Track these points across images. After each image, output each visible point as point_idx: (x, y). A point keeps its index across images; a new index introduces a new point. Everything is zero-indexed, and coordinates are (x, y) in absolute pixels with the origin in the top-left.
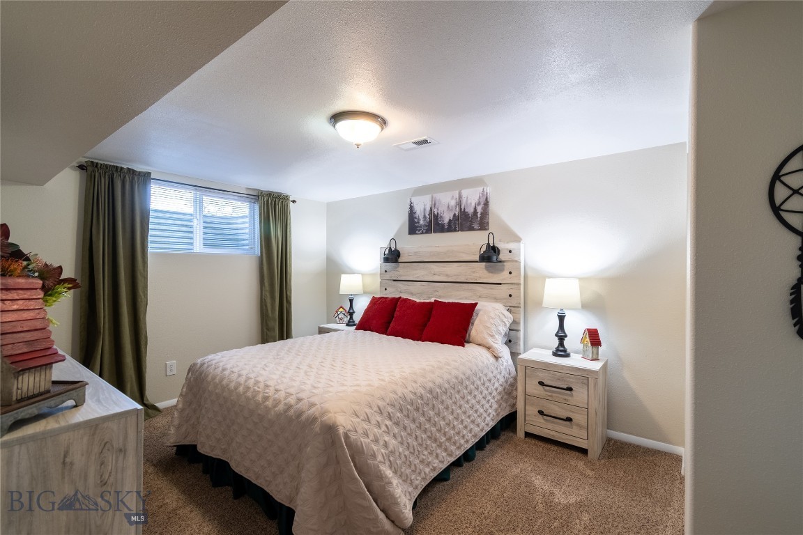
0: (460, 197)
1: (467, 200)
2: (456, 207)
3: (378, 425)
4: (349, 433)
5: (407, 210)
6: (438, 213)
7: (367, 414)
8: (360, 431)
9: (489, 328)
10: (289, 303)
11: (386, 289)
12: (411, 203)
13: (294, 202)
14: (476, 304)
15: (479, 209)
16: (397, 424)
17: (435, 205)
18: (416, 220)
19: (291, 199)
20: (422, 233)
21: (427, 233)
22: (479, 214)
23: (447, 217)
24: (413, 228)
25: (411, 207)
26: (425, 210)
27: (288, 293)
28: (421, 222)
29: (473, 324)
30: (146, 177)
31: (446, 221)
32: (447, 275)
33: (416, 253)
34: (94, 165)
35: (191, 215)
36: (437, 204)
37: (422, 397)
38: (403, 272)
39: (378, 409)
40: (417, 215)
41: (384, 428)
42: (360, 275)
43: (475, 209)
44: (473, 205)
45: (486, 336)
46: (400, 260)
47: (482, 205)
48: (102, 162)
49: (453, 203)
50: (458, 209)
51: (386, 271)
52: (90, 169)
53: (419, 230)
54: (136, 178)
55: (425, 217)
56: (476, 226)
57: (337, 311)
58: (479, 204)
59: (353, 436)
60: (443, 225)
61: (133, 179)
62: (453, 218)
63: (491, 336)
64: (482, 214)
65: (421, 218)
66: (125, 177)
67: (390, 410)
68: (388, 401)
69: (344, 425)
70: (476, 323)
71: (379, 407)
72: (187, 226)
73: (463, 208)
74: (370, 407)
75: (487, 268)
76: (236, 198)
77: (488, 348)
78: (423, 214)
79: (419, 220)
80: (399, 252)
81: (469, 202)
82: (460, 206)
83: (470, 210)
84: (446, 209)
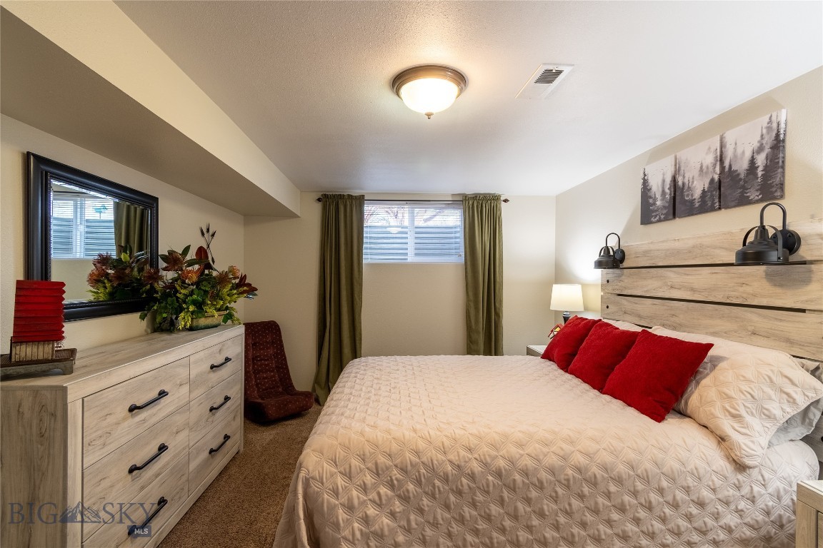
0: (722, 146)
1: (735, 149)
2: (715, 165)
3: (364, 489)
4: (311, 481)
5: (640, 186)
6: (684, 184)
7: (350, 467)
8: (328, 485)
9: (729, 397)
10: (498, 316)
11: (608, 307)
12: (645, 175)
13: (506, 201)
14: (710, 346)
15: (761, 160)
16: (405, 499)
17: (679, 171)
18: (651, 201)
19: (502, 198)
20: (660, 221)
21: (666, 219)
22: (760, 169)
23: (699, 187)
24: (647, 215)
25: (645, 182)
26: (664, 181)
27: (497, 305)
28: (659, 203)
29: (698, 383)
30: (360, 200)
31: (697, 194)
32: (693, 290)
33: (646, 253)
34: (325, 196)
35: (407, 228)
36: (682, 169)
37: (472, 477)
38: (631, 282)
39: (374, 467)
40: (652, 194)
41: (374, 495)
42: (580, 286)
43: (752, 161)
44: (748, 155)
45: (718, 412)
46: (625, 264)
47: (767, 150)
48: (331, 193)
49: (709, 159)
50: (718, 169)
51: (608, 281)
52: (324, 200)
53: (656, 216)
54: (354, 202)
55: (663, 193)
56: (753, 195)
57: (552, 331)
58: (760, 149)
59: (315, 487)
60: (692, 202)
61: (352, 202)
62: (709, 188)
63: (734, 416)
64: (766, 168)
65: (658, 196)
66: (346, 202)
67: (396, 474)
68: (398, 461)
69: (311, 469)
70: (704, 382)
71: (376, 464)
72: (402, 238)
73: (727, 164)
74: (364, 460)
75: (769, 276)
76: (444, 206)
77: (721, 439)
78: (661, 190)
79: (655, 199)
80: (623, 252)
81: (739, 151)
82: (722, 161)
83: (742, 166)
84: (696, 173)
